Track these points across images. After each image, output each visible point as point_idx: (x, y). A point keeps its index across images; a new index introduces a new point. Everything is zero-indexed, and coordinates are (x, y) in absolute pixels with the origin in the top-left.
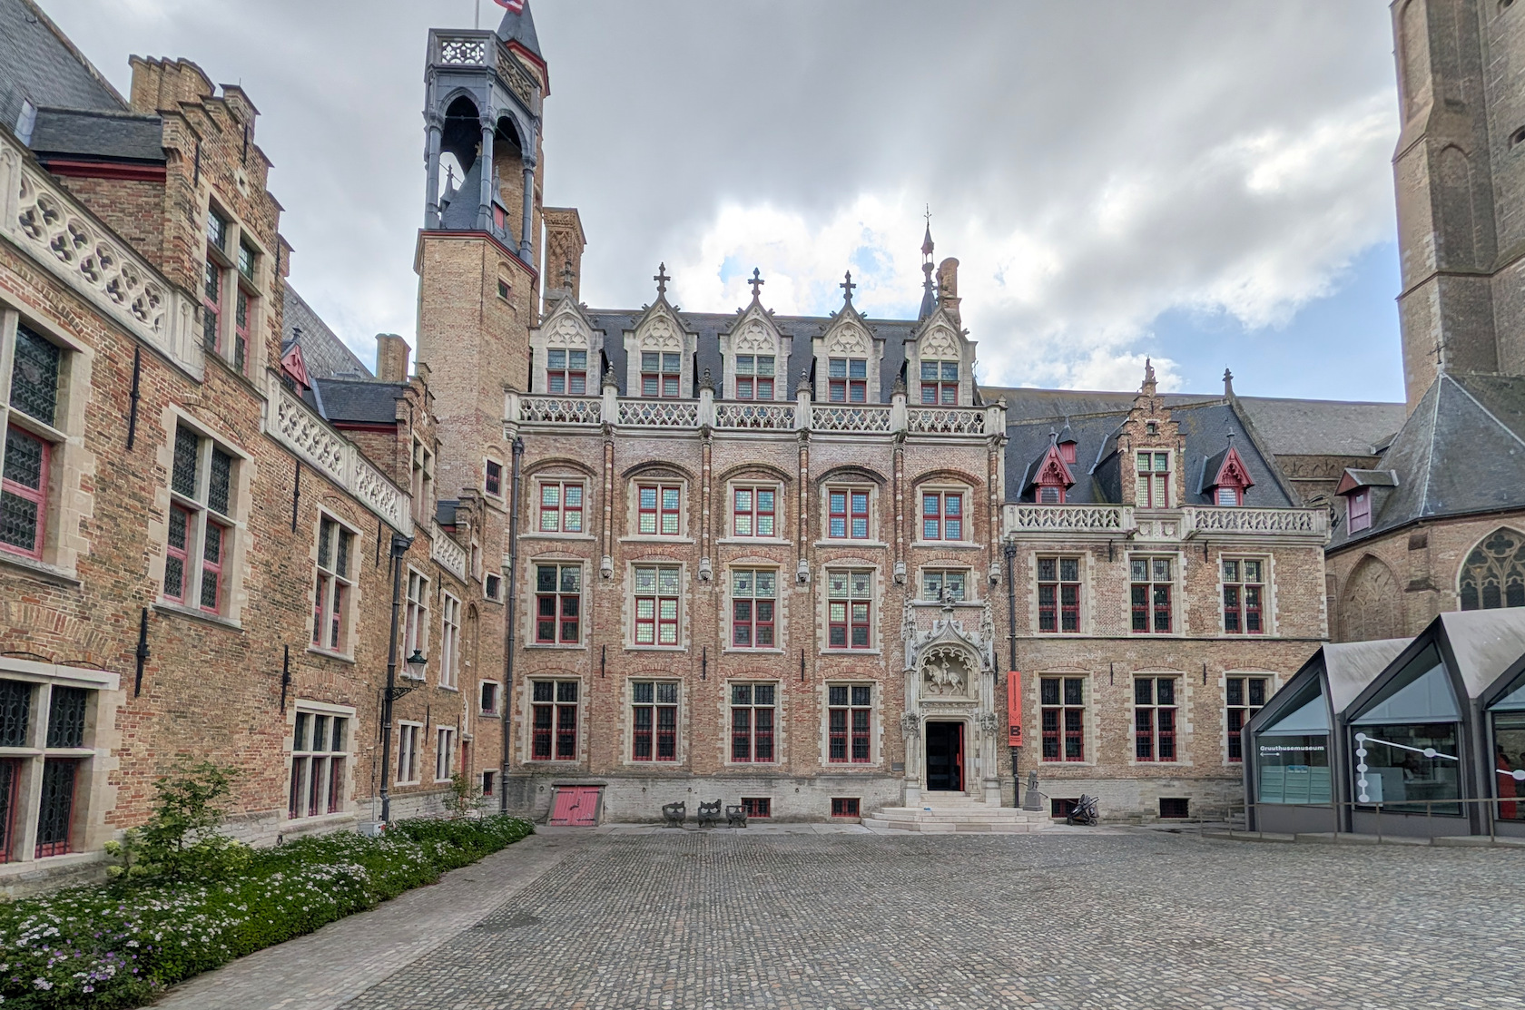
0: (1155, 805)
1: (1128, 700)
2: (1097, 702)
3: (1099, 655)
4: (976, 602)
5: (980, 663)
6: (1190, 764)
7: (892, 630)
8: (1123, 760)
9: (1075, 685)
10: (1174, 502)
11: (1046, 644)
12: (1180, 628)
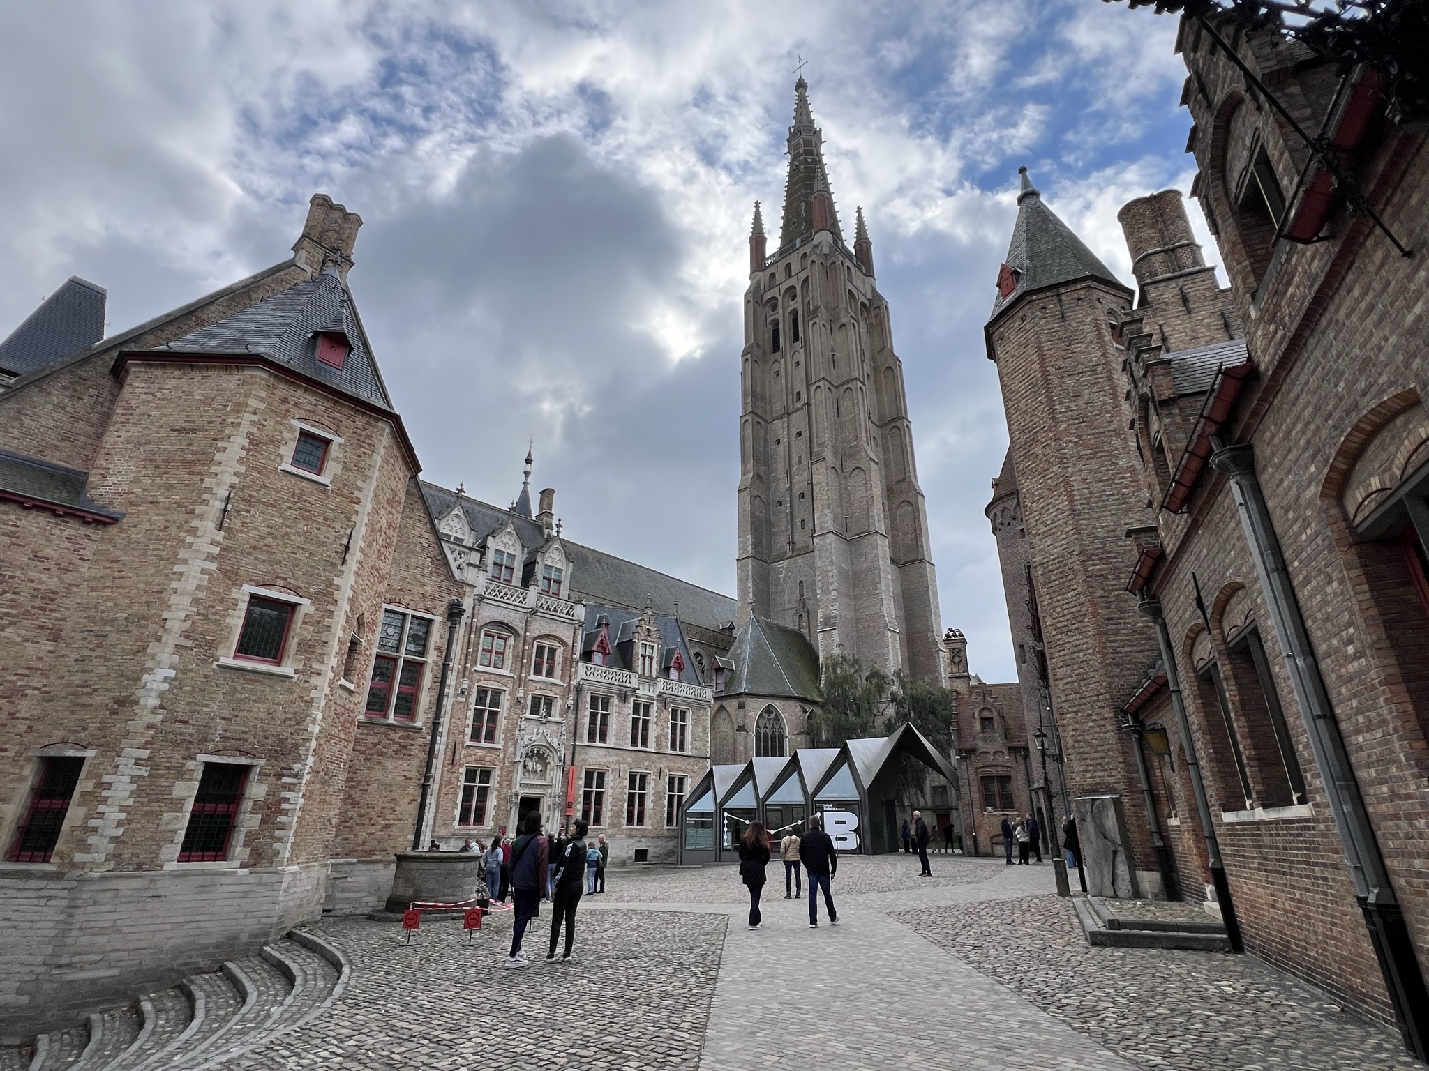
0: (632, 853)
1: (625, 787)
2: (612, 788)
3: (614, 759)
4: (558, 719)
5: (556, 759)
6: (650, 828)
7: (510, 733)
8: (620, 825)
9: (601, 776)
10: (654, 675)
11: (592, 750)
12: (651, 747)
